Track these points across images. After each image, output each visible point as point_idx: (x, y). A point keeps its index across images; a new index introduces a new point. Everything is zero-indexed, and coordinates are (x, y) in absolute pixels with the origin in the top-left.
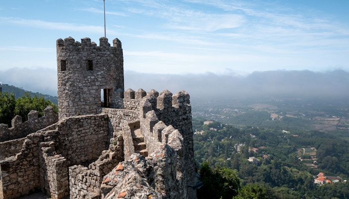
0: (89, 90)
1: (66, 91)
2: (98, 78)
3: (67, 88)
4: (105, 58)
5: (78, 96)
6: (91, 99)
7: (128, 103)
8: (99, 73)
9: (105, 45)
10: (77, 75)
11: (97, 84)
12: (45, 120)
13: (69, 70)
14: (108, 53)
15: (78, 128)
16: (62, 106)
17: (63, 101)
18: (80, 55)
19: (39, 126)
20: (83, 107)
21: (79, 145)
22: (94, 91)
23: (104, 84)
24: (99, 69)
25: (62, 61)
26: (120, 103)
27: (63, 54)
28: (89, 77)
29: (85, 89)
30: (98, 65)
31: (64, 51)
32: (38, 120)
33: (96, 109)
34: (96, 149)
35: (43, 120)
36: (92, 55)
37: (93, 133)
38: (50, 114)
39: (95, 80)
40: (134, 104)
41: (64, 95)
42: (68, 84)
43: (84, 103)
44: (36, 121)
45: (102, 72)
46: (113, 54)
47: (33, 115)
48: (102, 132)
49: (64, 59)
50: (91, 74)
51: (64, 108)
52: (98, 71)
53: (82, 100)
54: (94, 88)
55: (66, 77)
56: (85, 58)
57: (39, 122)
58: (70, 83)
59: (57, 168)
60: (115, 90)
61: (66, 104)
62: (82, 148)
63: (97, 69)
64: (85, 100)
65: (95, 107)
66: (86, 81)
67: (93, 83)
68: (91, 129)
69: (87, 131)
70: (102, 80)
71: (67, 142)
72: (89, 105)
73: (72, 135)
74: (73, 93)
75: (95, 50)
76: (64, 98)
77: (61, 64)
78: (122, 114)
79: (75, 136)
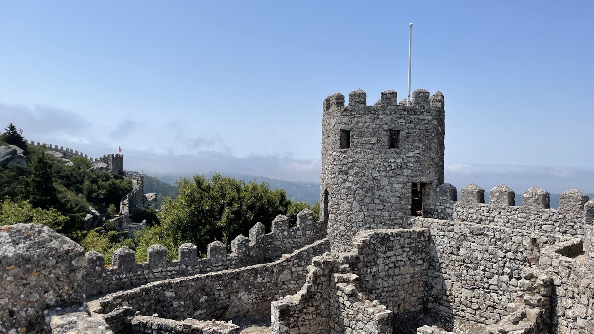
0: (391, 184)
1: (348, 184)
2: (409, 162)
3: (351, 178)
4: (422, 127)
5: (369, 194)
6: (393, 200)
7: (471, 211)
8: (411, 154)
9: (423, 104)
10: (370, 156)
11: (406, 174)
12: (299, 233)
13: (356, 147)
14: (430, 118)
15: (386, 252)
16: (338, 209)
17: (341, 201)
18: (378, 121)
19: (289, 242)
20: (378, 213)
21: (386, 284)
22: (400, 186)
23: (418, 173)
24: (411, 147)
25: (342, 131)
26: (448, 211)
27: (345, 120)
28: (392, 160)
29: (385, 182)
30: (409, 140)
31: (348, 114)
32: (289, 232)
33: (402, 219)
34: (411, 294)
35: (296, 233)
36: (399, 121)
37: (408, 263)
38: (308, 223)
39: (403, 166)
40: (485, 214)
41: (343, 191)
42: (352, 172)
43: (381, 207)
44: (286, 233)
45: (416, 152)
46: (437, 119)
47: (281, 223)
48: (421, 262)
49: (347, 128)
50: (395, 155)
51: (340, 214)
52: (409, 150)
53: (377, 201)
54: (401, 179)
55: (350, 160)
56: (385, 127)
57: (289, 236)
58: (356, 169)
59: (379, 326)
60: (437, 186)
61: (345, 206)
62: (391, 289)
63: (407, 146)
64: (382, 202)
65: (400, 214)
66: (386, 167)
67: (399, 171)
68: (405, 255)
69: (399, 258)
70: (416, 165)
71: (369, 278)
72: (389, 211)
73: (377, 264)
74: (362, 188)
75: (406, 113)
76: (344, 197)
77: (341, 136)
78: (467, 231)
79: (382, 266)
